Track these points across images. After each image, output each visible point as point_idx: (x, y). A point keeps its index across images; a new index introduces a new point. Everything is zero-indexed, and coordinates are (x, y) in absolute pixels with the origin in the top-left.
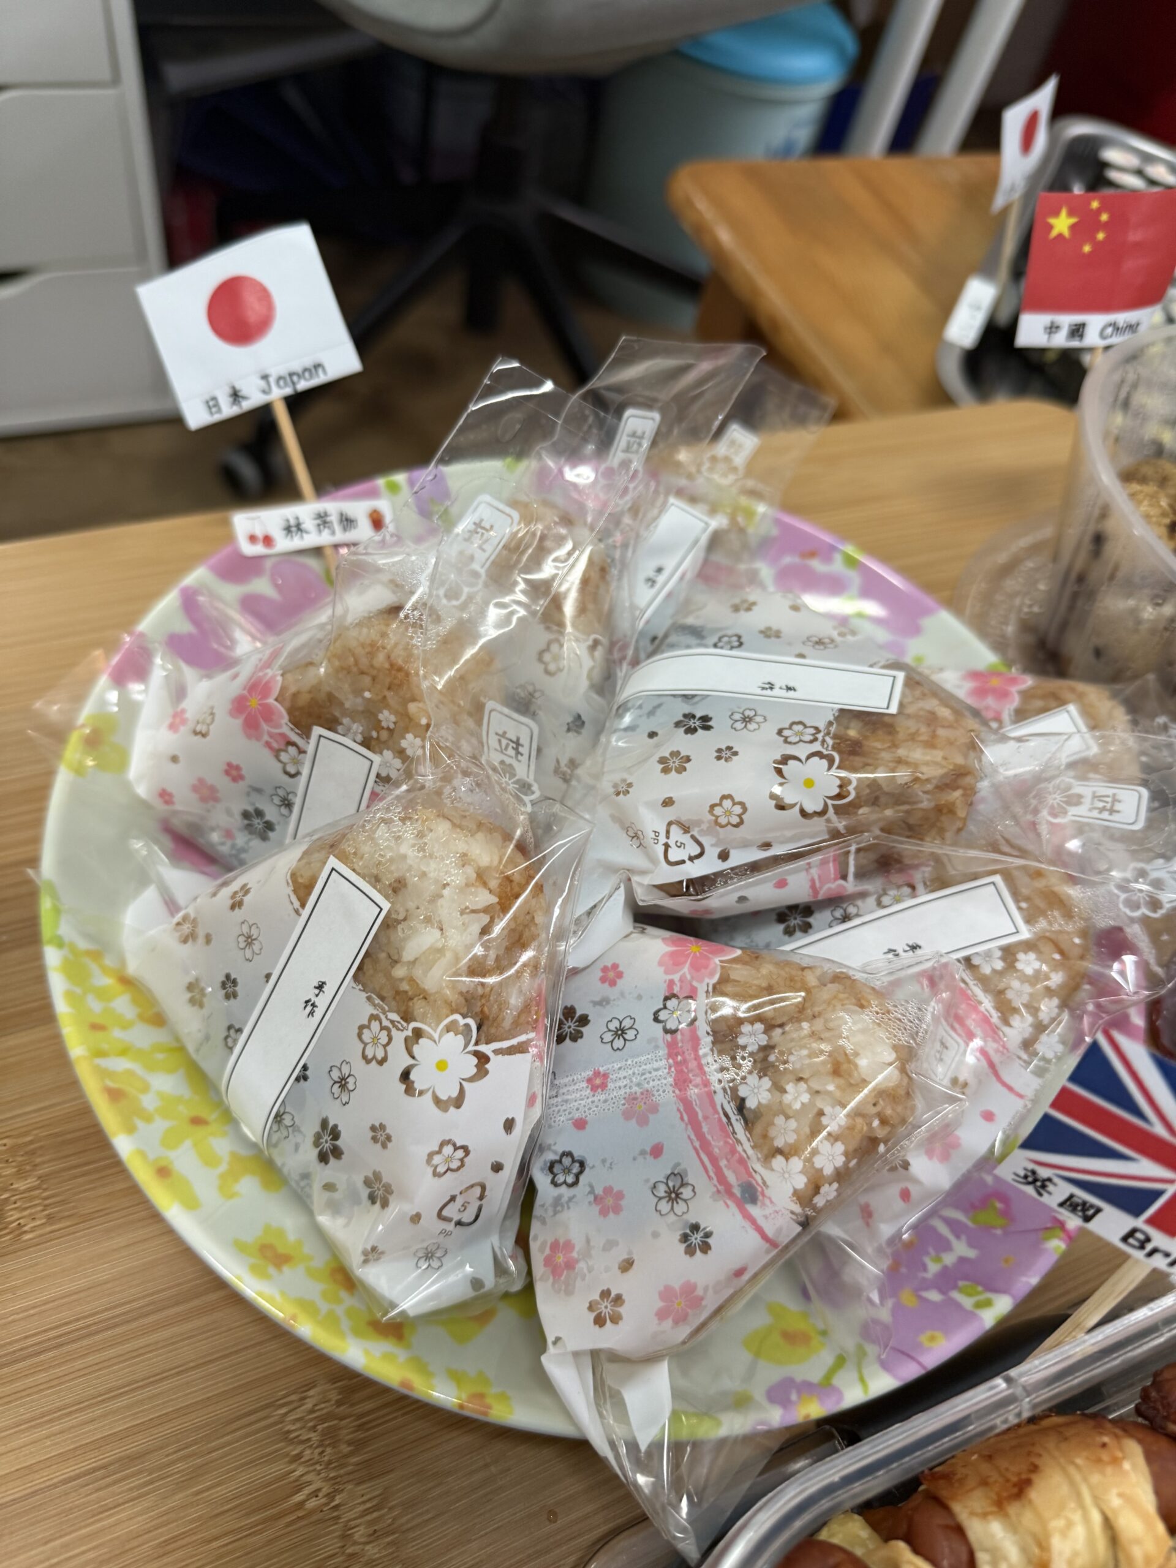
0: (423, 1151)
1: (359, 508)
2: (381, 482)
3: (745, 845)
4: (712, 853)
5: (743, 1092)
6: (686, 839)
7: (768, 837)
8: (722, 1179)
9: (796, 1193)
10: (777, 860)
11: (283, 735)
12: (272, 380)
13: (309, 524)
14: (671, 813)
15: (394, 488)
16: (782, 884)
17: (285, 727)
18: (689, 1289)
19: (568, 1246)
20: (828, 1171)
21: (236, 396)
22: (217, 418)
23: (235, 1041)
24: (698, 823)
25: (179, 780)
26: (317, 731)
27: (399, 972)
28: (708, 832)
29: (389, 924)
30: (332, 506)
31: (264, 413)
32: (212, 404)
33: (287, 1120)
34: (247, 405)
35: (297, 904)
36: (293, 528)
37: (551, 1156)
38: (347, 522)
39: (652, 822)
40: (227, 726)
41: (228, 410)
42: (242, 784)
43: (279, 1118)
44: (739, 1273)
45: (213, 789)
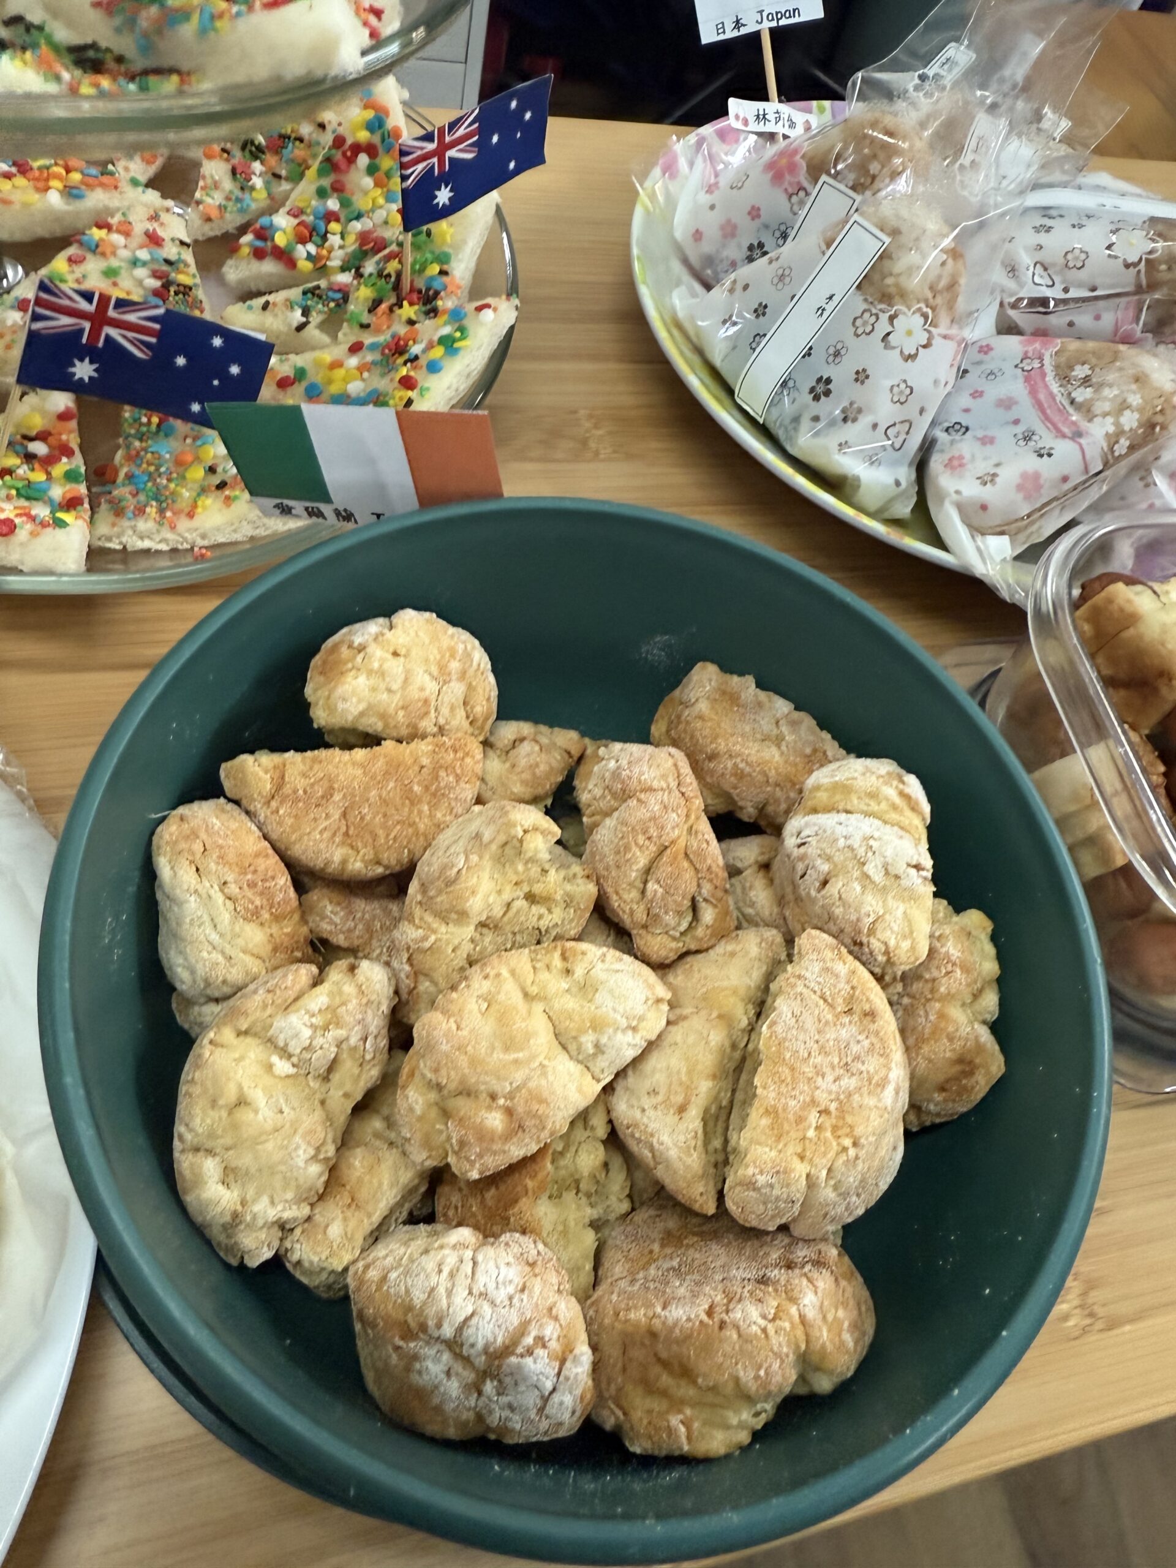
0: (888, 383)
1: (799, 117)
2: (814, 103)
3: (1080, 285)
4: (1059, 287)
5: (1073, 395)
6: (1045, 274)
7: (1098, 282)
8: (1058, 430)
9: (1107, 434)
10: (1097, 298)
11: (799, 183)
12: (765, 14)
13: (771, 116)
14: (1039, 256)
15: (822, 110)
16: (1098, 318)
17: (803, 178)
18: (1037, 476)
19: (961, 457)
20: (1127, 428)
21: (738, 24)
22: (722, 37)
23: (758, 344)
24: (1054, 265)
25: (711, 223)
26: (824, 178)
27: (889, 281)
28: (1060, 273)
29: (885, 256)
30: (786, 109)
31: (756, 36)
32: (721, 28)
33: (791, 384)
34: (744, 31)
35: (824, 247)
36: (761, 117)
37: (946, 425)
38: (792, 125)
39: (1026, 260)
40: (760, 179)
41: (730, 34)
42: (757, 222)
43: (784, 384)
44: (1065, 479)
45: (735, 227)
